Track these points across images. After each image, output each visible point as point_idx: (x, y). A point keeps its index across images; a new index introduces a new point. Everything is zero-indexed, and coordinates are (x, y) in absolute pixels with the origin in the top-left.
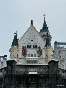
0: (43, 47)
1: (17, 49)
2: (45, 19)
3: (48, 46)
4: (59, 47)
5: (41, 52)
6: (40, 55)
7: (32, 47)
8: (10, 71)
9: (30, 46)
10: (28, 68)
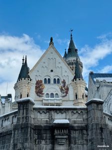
0: (70, 82)
1: (28, 84)
2: (71, 36)
3: (78, 79)
4: (97, 80)
5: (67, 89)
6: (65, 94)
7: (52, 81)
8: (23, 118)
9: (49, 79)
10: (53, 113)
